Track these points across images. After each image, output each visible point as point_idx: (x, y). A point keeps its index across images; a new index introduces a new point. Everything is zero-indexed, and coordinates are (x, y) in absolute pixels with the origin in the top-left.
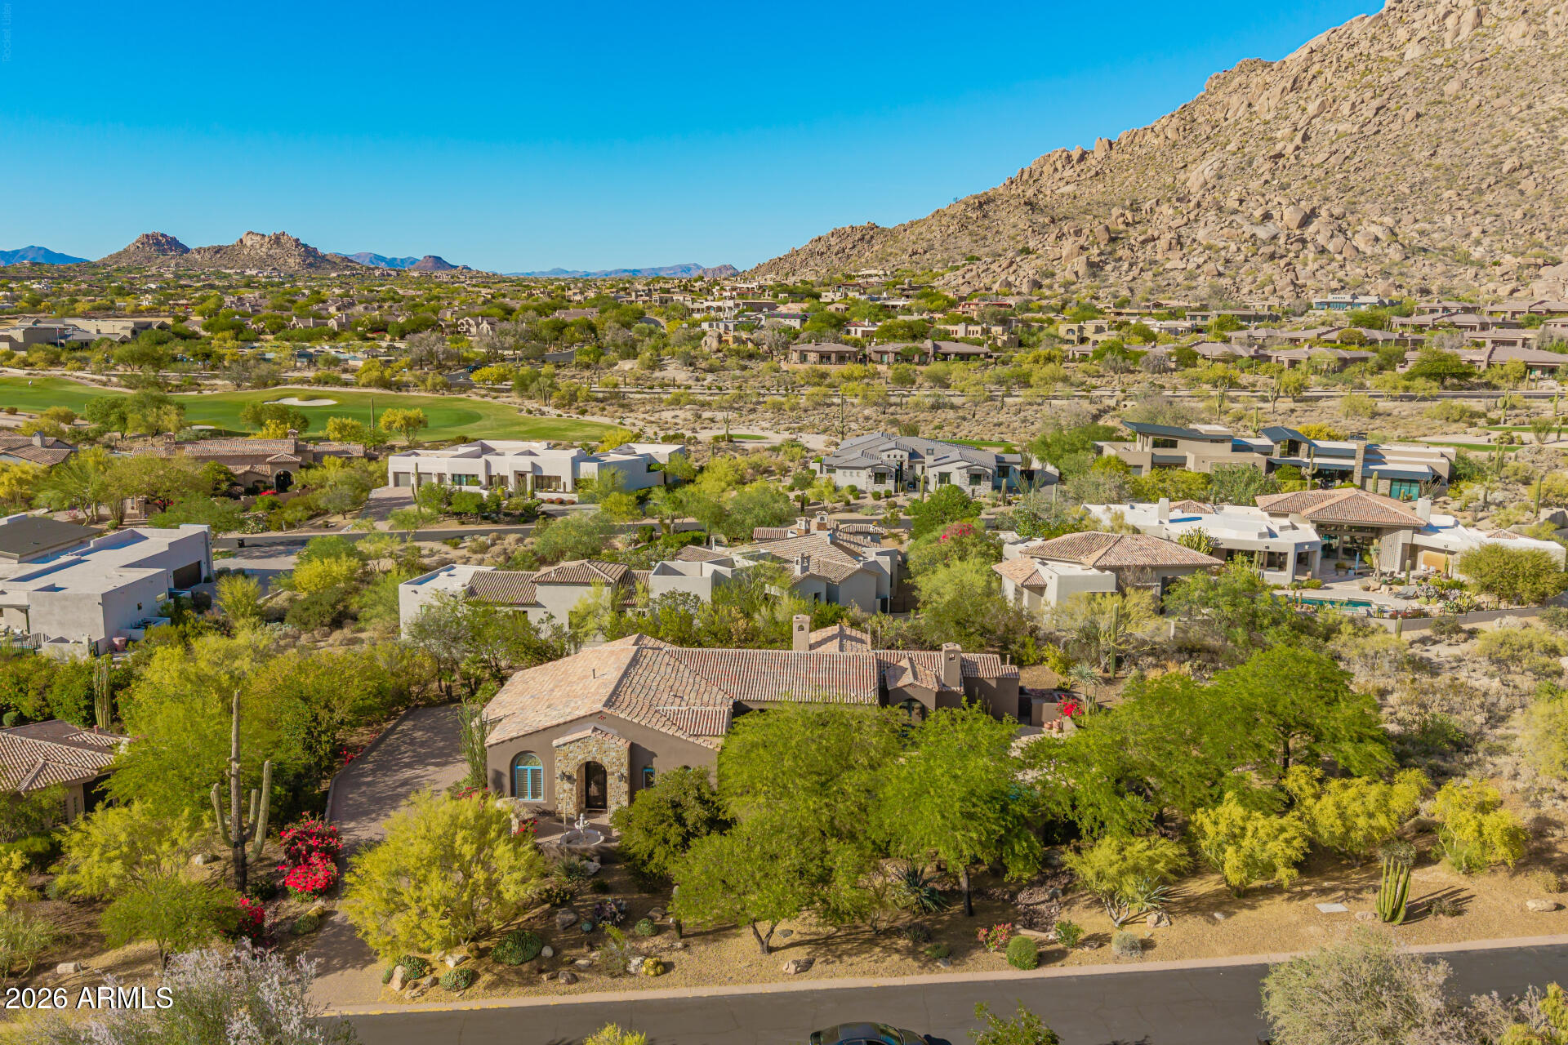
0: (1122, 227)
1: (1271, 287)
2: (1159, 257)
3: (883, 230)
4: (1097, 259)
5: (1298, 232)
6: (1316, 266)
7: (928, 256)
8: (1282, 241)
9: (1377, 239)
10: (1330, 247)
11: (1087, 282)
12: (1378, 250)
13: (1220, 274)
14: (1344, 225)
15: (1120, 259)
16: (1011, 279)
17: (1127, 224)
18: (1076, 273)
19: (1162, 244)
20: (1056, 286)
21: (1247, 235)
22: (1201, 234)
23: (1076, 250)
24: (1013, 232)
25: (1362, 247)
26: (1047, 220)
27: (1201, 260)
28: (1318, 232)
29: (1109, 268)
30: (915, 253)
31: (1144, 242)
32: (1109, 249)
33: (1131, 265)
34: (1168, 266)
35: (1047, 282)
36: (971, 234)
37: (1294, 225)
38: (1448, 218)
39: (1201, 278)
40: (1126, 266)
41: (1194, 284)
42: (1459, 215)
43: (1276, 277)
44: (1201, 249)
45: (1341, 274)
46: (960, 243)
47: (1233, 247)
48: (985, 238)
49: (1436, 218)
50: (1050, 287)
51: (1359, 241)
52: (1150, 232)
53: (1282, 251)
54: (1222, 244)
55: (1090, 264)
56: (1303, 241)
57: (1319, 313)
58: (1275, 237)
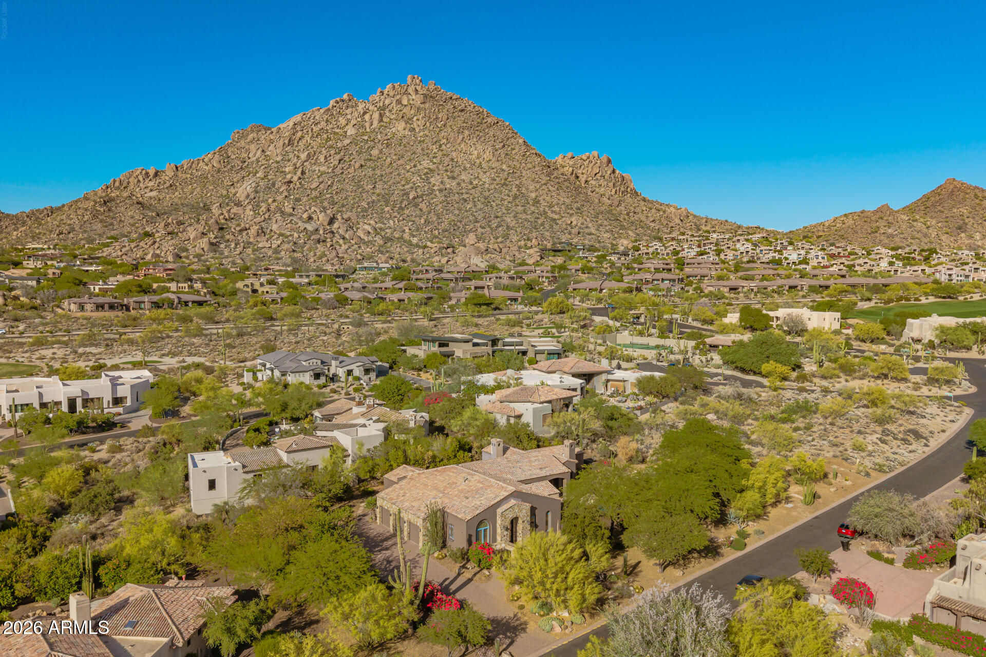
0: (223, 221)
1: (326, 258)
2: (251, 240)
3: (8, 215)
4: (215, 241)
5: (328, 228)
6: (347, 247)
7: (71, 235)
8: (321, 232)
9: (369, 233)
10: (347, 236)
11: (211, 255)
12: (370, 238)
13: (294, 251)
14: (351, 224)
15: (228, 241)
16: (158, 252)
17: (226, 220)
18: (203, 249)
19: (253, 231)
20: (191, 257)
21: (302, 228)
22: (275, 227)
23: (199, 235)
24: (132, 221)
25: (362, 236)
26: (154, 214)
27: (279, 242)
28: (339, 228)
29: (222, 246)
30: (61, 233)
31: (241, 231)
32: (220, 234)
33: (236, 245)
34: (260, 245)
35: (184, 254)
36: (101, 221)
37: (326, 223)
38: (391, 222)
39: (283, 253)
40: (233, 245)
41: (279, 256)
42: (396, 219)
43: (327, 253)
44: (276, 236)
45: (360, 251)
46: (95, 228)
47: (296, 235)
48: (112, 224)
49: (385, 222)
50: (187, 258)
51: (360, 233)
52: (243, 225)
53: (322, 238)
54: (288, 233)
55: (212, 244)
56: (332, 232)
57: (362, 273)
58: (317, 230)
